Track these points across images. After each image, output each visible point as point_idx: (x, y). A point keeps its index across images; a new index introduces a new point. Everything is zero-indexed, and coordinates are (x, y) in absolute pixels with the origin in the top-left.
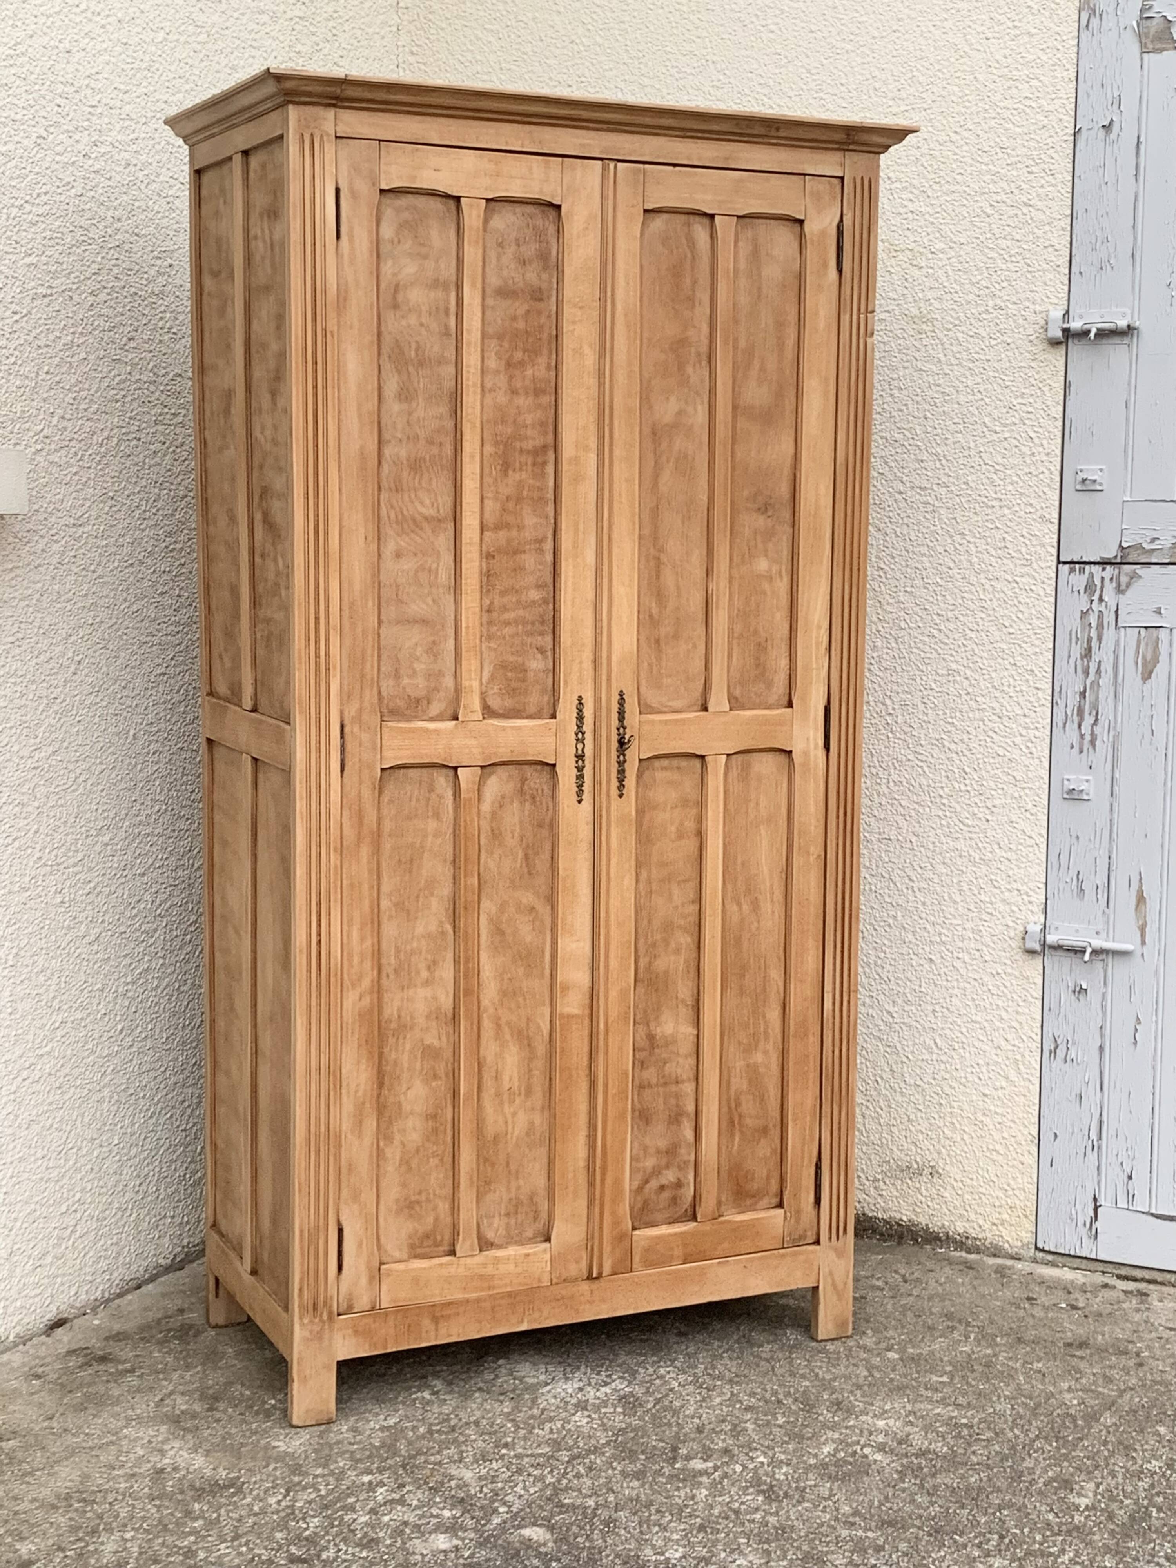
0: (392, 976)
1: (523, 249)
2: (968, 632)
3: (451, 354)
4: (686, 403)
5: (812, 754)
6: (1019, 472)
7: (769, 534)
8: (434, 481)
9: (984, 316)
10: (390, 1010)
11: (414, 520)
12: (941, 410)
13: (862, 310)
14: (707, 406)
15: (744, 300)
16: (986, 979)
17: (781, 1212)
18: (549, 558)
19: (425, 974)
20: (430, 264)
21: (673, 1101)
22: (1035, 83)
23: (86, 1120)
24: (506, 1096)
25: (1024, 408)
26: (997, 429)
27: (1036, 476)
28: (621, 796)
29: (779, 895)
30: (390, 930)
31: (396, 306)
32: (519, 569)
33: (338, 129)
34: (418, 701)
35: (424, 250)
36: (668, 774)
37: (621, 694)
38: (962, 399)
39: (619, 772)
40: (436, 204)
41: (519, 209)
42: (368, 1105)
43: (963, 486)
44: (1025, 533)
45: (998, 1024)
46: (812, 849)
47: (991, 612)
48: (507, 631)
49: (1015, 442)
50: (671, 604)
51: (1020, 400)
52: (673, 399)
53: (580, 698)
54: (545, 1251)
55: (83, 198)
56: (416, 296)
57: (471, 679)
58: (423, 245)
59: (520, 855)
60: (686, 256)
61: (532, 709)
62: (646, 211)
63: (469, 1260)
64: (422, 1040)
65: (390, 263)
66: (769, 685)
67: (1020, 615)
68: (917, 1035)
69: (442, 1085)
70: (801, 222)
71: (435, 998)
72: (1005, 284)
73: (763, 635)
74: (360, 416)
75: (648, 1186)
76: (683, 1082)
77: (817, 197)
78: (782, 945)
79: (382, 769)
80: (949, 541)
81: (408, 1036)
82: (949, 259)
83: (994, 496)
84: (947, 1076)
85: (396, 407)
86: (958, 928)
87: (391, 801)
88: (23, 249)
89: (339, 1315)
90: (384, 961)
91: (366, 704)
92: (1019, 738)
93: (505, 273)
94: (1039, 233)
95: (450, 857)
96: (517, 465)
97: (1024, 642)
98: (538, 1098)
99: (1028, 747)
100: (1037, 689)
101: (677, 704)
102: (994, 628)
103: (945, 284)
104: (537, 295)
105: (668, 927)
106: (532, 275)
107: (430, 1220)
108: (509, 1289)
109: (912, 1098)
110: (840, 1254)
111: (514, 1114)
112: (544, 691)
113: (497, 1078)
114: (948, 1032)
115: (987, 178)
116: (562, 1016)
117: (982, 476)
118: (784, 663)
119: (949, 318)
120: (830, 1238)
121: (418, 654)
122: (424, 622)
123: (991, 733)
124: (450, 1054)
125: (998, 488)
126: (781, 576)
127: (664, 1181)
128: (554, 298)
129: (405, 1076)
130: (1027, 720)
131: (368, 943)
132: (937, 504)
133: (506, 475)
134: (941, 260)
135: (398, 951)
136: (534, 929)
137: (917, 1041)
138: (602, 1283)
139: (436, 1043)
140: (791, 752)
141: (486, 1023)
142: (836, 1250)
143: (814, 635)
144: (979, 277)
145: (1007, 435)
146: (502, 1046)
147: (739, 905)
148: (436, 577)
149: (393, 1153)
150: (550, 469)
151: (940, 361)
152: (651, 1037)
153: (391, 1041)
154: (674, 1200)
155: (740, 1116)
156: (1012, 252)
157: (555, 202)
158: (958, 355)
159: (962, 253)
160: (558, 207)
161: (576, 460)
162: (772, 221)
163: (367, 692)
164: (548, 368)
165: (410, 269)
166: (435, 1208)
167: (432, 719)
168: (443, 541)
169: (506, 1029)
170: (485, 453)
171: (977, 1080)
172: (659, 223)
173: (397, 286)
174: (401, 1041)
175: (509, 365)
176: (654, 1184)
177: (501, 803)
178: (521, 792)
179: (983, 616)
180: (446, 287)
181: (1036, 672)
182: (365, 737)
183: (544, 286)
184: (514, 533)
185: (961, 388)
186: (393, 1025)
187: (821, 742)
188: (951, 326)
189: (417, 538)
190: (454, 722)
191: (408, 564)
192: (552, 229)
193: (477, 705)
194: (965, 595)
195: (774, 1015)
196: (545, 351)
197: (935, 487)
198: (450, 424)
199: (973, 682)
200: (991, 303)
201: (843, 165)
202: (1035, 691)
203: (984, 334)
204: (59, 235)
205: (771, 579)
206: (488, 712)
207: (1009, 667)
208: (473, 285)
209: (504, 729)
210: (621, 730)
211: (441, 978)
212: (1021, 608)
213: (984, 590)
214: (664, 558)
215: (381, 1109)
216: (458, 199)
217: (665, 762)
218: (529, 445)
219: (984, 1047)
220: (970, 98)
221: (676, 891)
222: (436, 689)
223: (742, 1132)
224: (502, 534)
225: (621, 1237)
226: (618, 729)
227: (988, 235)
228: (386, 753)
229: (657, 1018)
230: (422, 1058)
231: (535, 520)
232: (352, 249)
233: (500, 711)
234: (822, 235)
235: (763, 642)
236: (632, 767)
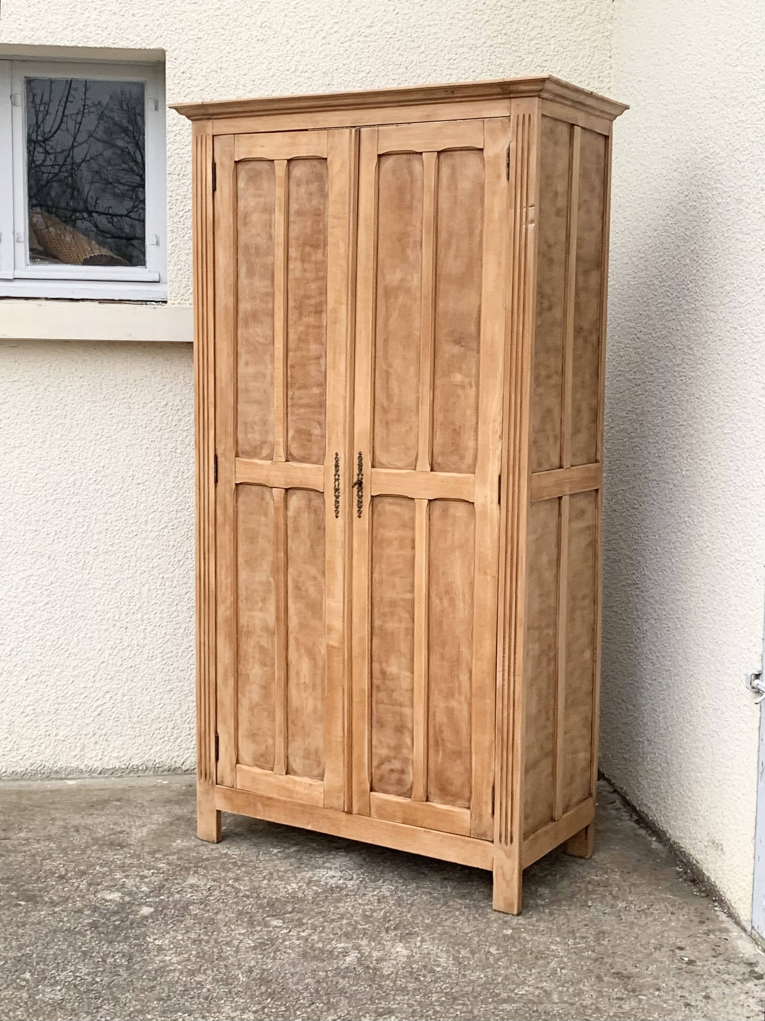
4: (407, 273)
5: (489, 506)
7: (462, 358)
8: (264, 323)
10: (243, 621)
11: (254, 345)
13: (524, 205)
17: (468, 812)
18: (324, 368)
19: (260, 604)
20: (262, 199)
21: (398, 717)
24: (302, 687)
28: (359, 517)
30: (243, 575)
32: (307, 375)
33: (214, 131)
34: (256, 447)
35: (259, 192)
36: (392, 508)
37: (360, 454)
39: (358, 502)
41: (308, 163)
42: (229, 671)
46: (488, 571)
48: (302, 411)
50: (396, 400)
52: (398, 271)
53: (337, 454)
54: (320, 785)
56: (255, 218)
57: (279, 437)
58: (259, 189)
59: (309, 544)
60: (409, 180)
61: (313, 458)
62: (380, 156)
63: (280, 777)
64: (259, 642)
65: (243, 201)
66: (462, 458)
69: (270, 671)
70: (482, 150)
71: (266, 619)
73: (458, 424)
74: (226, 287)
75: (383, 766)
76: (405, 706)
77: (493, 132)
79: (236, 484)
81: (252, 638)
85: (246, 281)
87: (243, 503)
89: (217, 784)
90: (239, 592)
91: (228, 447)
93: (301, 202)
95: (273, 539)
96: (307, 313)
98: (319, 692)
101: (399, 464)
104: (318, 212)
106: (315, 202)
107: (263, 747)
108: (301, 802)
110: (509, 855)
111: (307, 699)
112: (321, 449)
113: (298, 673)
116: (328, 646)
118: (471, 444)
120: (500, 841)
121: (257, 421)
122: (260, 403)
126: (471, 386)
127: (393, 767)
129: (251, 660)
131: (229, 580)
133: (300, 318)
135: (247, 588)
136: (316, 590)
138: (353, 817)
139: (265, 645)
140: (473, 503)
141: (292, 641)
142: (505, 852)
143: (491, 426)
146: (300, 656)
147: (441, 599)
148: (266, 378)
149: (245, 702)
152: (383, 673)
153: (244, 638)
154: (400, 782)
155: (443, 740)
157: (324, 157)
160: (326, 159)
161: (334, 310)
162: (465, 152)
163: (228, 440)
164: (324, 254)
165: (252, 203)
166: (266, 741)
167: (262, 459)
169: (302, 647)
172: (388, 162)
173: (247, 213)
174: (249, 640)
175: (302, 255)
176: (386, 767)
177: (299, 511)
178: (309, 507)
182: (228, 465)
183: (321, 207)
184: (305, 353)
186: (244, 630)
187: (496, 500)
189: (257, 355)
190: (270, 461)
191: (251, 370)
192: (325, 172)
193: (282, 453)
195: (464, 678)
196: (322, 245)
201: (509, 108)
205: (463, 387)
206: (289, 457)
208: (280, 209)
209: (296, 468)
210: (360, 476)
211: (269, 609)
214: (391, 371)
215: (237, 675)
216: (272, 161)
217: (391, 500)
218: (312, 302)
221: (398, 583)
222: (265, 442)
223: (444, 751)
224: (299, 353)
225: (363, 793)
226: (358, 475)
228: (238, 475)
229: (387, 661)
230: (259, 652)
231: (317, 346)
232: (222, 196)
233: (298, 458)
234: (497, 157)
235: (458, 429)
236: (366, 501)
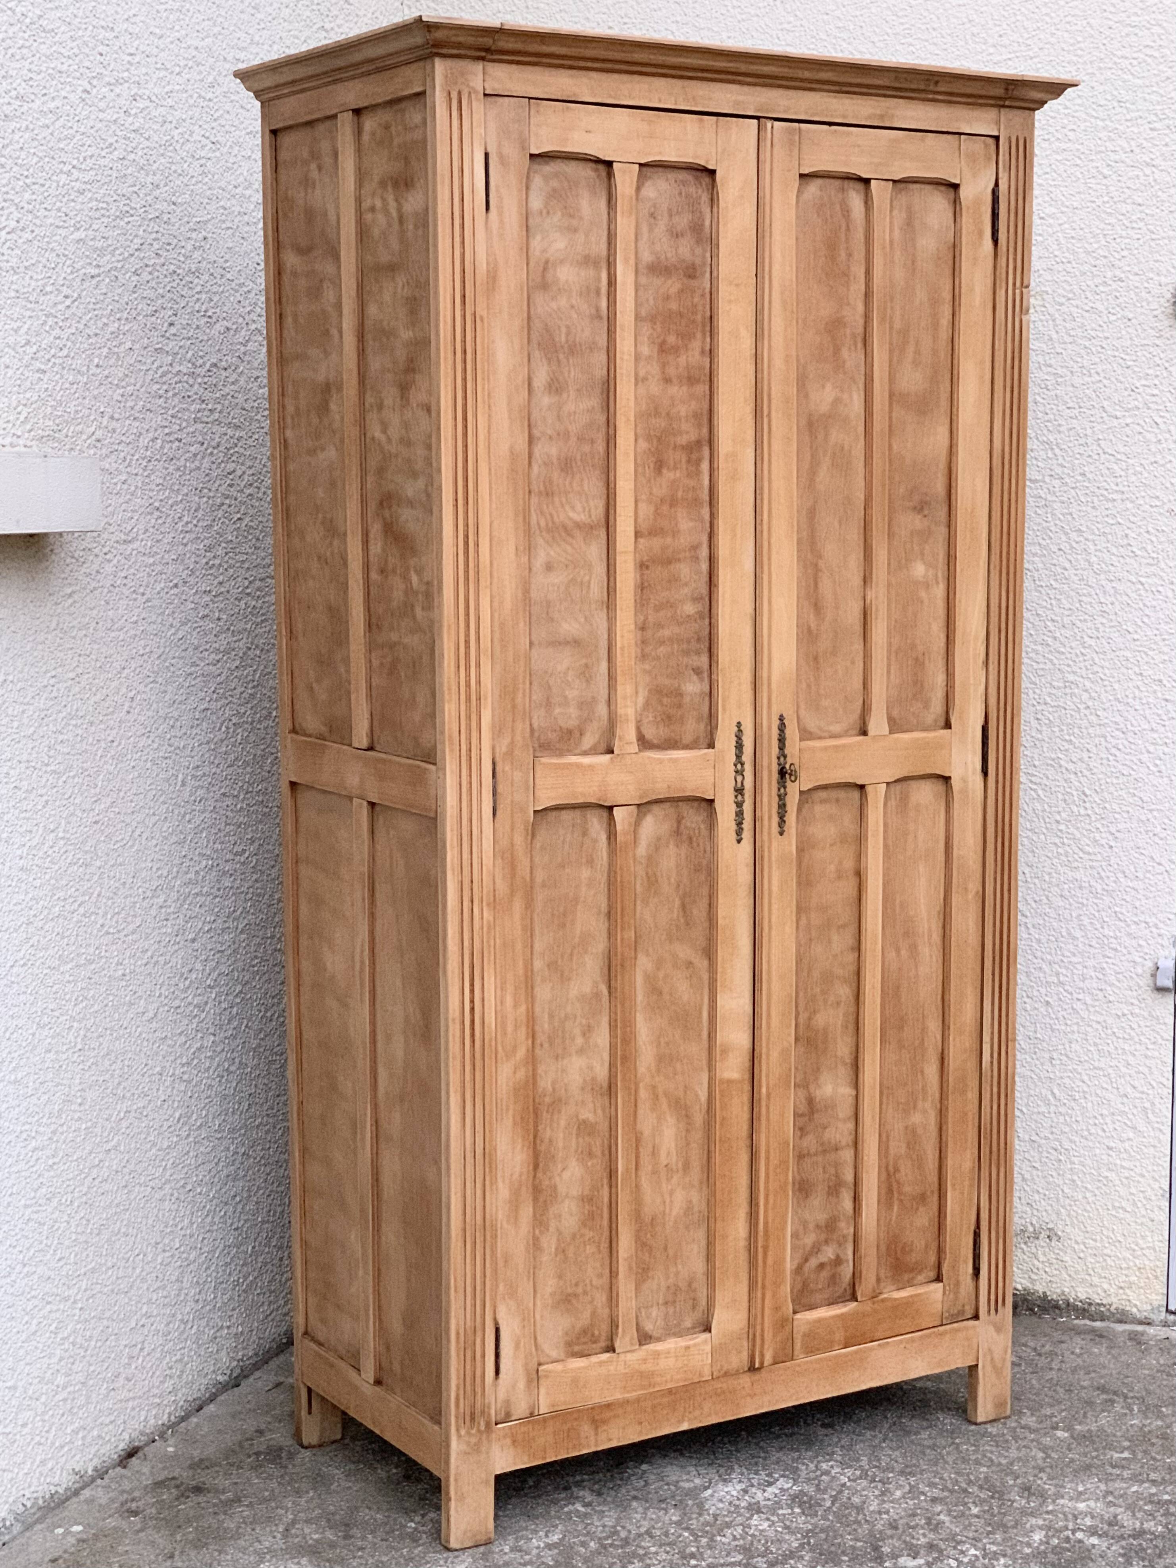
0: (546, 1045)
1: (676, 219)
2: (1086, 639)
3: (603, 341)
4: (842, 391)
5: (970, 779)
6: (1143, 462)
7: (924, 535)
8: (586, 482)
9: (1102, 288)
10: (545, 1082)
11: (565, 528)
12: (1053, 393)
13: (1018, 284)
14: (862, 393)
15: (899, 275)
16: (1110, 1021)
17: (939, 1285)
18: (705, 567)
19: (579, 1041)
20: (580, 238)
21: (832, 1171)
22: (1156, 29)
23: (150, 1222)
24: (663, 1174)
25: (1149, 391)
26: (1118, 414)
27: (1163, 465)
28: (781, 834)
29: (936, 938)
30: (543, 992)
31: (544, 286)
32: (674, 580)
33: (487, 86)
34: (570, 732)
35: (574, 222)
36: (826, 806)
37: (781, 718)
38: (1077, 381)
39: (779, 807)
40: (586, 172)
41: (672, 175)
42: (523, 1189)
43: (1080, 478)
44: (1150, 529)
45: (1124, 1070)
46: (971, 885)
47: (1113, 617)
48: (662, 650)
49: (1139, 429)
50: (829, 616)
51: (1144, 382)
52: (829, 387)
53: (739, 724)
54: (705, 1341)
55: (125, 162)
56: (566, 274)
57: (626, 706)
58: (571, 216)
59: (677, 903)
60: (840, 227)
61: (688, 738)
62: (802, 176)
63: (629, 1356)
64: (577, 1115)
65: (538, 238)
66: (927, 705)
67: (1146, 620)
68: (1032, 1086)
69: (598, 1164)
70: (956, 187)
71: (591, 1068)
72: (1125, 253)
73: (920, 648)
74: (510, 411)
75: (807, 1264)
76: (842, 1149)
77: (972, 158)
78: (940, 992)
79: (535, 812)
80: (1064, 538)
81: (563, 1111)
82: (1060, 225)
83: (1115, 488)
84: (1067, 1129)
85: (546, 400)
86: (1078, 966)
87: (543, 848)
88: (73, 222)
89: (496, 1424)
90: (538, 1028)
91: (518, 737)
92: (1146, 755)
93: (658, 248)
94: (1164, 196)
95: (604, 907)
96: (672, 463)
97: (1150, 649)
98: (696, 1173)
99: (1156, 765)
100: (1167, 700)
101: (836, 728)
102: (1117, 634)
103: (1056, 253)
104: (691, 272)
105: (828, 978)
106: (686, 249)
107: (587, 1315)
108: (669, 1386)
109: (1027, 1155)
110: (999, 1328)
111: (672, 1193)
112: (699, 719)
113: (654, 1153)
114: (1067, 1081)
115: (1103, 134)
116: (722, 1081)
117: (1101, 467)
118: (941, 678)
119: (1060, 291)
120: (990, 1311)
121: (570, 679)
122: (576, 643)
123: (1114, 751)
124: (607, 1129)
125: (1119, 480)
126: (937, 583)
127: (823, 1259)
128: (708, 275)
129: (561, 1155)
130: (1155, 735)
131: (523, 1009)
132: (1049, 497)
133: (660, 474)
134: (1051, 226)
135: (551, 1016)
136: (691, 985)
137: (1032, 1092)
138: (765, 1373)
139: (591, 1117)
140: (949, 778)
141: (643, 1094)
142: (996, 1324)
143: (972, 647)
144: (1096, 246)
145: (1129, 421)
146: (659, 1119)
147: (898, 951)
148: (588, 592)
149: (549, 1242)
150: (705, 466)
151: (1051, 339)
152: (810, 1101)
153: (546, 1117)
154: (833, 1280)
155: (899, 1183)
156: (1134, 218)
157: (710, 167)
158: (1072, 333)
159: (1075, 218)
160: (712, 172)
161: (733, 456)
162: (928, 187)
163: (519, 725)
164: (703, 352)
165: (559, 244)
166: (591, 1301)
167: (585, 753)
168: (595, 551)
169: (664, 1101)
170: (639, 450)
171: (1100, 1133)
172: (814, 188)
173: (547, 262)
174: (555, 1117)
175: (662, 350)
176: (813, 1262)
177: (657, 846)
178: (678, 832)
179: (1104, 621)
180: (596, 264)
181: (1165, 682)
182: (518, 775)
183: (698, 261)
184: (669, 540)
185: (1076, 368)
186: (547, 1100)
187: (978, 766)
188: (1063, 300)
189: (569, 548)
190: (608, 756)
191: (558, 578)
192: (705, 198)
193: (632, 736)
194: (1084, 598)
195: (931, 1070)
196: (699, 335)
197: (1047, 479)
198: (601, 419)
199: (1093, 694)
200: (1109, 274)
201: (998, 123)
202: (1164, 703)
203: (1101, 308)
204: (104, 205)
205: (927, 586)
206: (644, 743)
207: (1133, 677)
208: (626, 260)
209: (661, 761)
210: (782, 759)
211: (596, 1046)
212: (1147, 612)
213: (1105, 592)
214: (821, 563)
215: (536, 1193)
216: (609, 164)
217: (823, 794)
218: (683, 440)
219: (1108, 1095)
220: (1082, 45)
221: (835, 938)
222: (589, 719)
223: (900, 1201)
224: (657, 541)
225: (782, 1323)
226: (779, 758)
227: (1106, 199)
228: (539, 794)
229: (817, 1079)
230: (578, 1135)
231: (690, 524)
232: (501, 222)
233: (655, 741)
234: (977, 202)
235: (920, 656)
236: (793, 801)
